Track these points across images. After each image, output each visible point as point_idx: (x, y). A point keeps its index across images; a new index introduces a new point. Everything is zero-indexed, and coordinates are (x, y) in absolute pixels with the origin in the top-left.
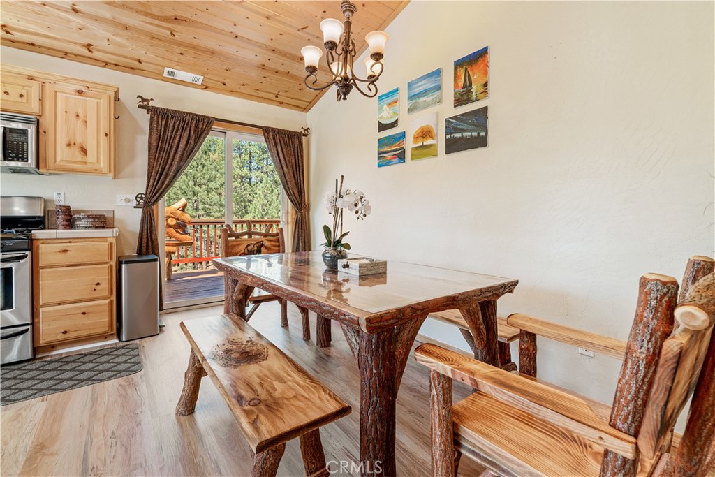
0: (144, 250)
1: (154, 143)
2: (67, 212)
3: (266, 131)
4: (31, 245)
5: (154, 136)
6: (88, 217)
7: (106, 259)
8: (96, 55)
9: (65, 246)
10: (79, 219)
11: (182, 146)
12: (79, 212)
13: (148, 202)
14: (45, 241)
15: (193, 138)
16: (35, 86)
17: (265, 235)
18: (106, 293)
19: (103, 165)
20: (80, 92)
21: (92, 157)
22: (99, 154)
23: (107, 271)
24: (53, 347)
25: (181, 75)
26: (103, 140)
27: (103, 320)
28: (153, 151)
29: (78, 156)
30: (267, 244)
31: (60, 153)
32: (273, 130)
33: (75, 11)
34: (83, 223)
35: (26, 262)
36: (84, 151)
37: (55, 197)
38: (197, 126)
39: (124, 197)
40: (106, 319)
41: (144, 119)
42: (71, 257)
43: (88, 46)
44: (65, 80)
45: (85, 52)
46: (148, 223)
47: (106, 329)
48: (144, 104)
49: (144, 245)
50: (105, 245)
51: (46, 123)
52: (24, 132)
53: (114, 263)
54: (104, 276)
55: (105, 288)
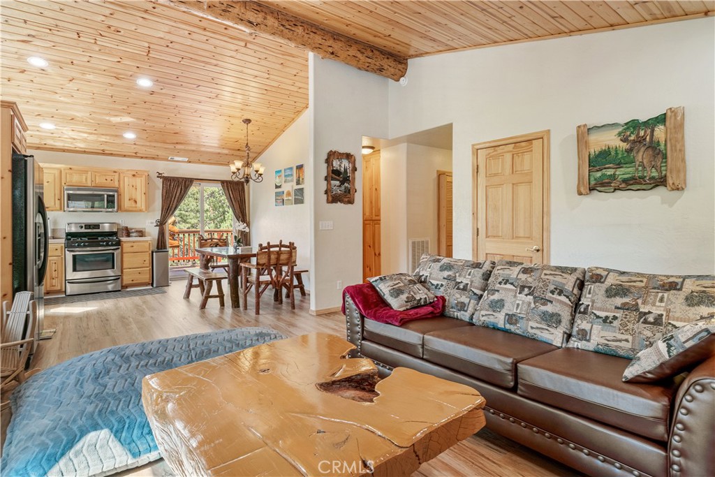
0: (160, 247)
1: (164, 194)
2: (127, 229)
3: (223, 182)
4: (119, 243)
5: (165, 191)
6: (137, 232)
7: (148, 250)
8: (138, 155)
9: (132, 244)
10: (132, 232)
11: (178, 194)
12: (132, 229)
13: (161, 224)
14: (125, 242)
15: (183, 190)
16: (117, 175)
17: (219, 240)
18: (148, 265)
19: (143, 207)
20: (134, 175)
21: (139, 204)
22: (141, 204)
23: (148, 255)
24: (127, 287)
25: (176, 159)
26: (143, 196)
27: (146, 278)
28: (164, 198)
29: (134, 205)
30: (220, 244)
31: (127, 204)
32: (227, 182)
33: (135, 144)
34: (134, 234)
35: (120, 250)
36: (136, 202)
37: (120, 222)
38: (185, 184)
39: (150, 221)
40: (148, 276)
41: (159, 182)
42: (135, 249)
43: (136, 153)
44: (128, 170)
45: (134, 154)
46: (162, 234)
47: (148, 281)
48: (160, 176)
49: (160, 244)
50: (147, 245)
51: (121, 190)
52: (114, 196)
53: (151, 252)
54: (147, 257)
55: (148, 263)
